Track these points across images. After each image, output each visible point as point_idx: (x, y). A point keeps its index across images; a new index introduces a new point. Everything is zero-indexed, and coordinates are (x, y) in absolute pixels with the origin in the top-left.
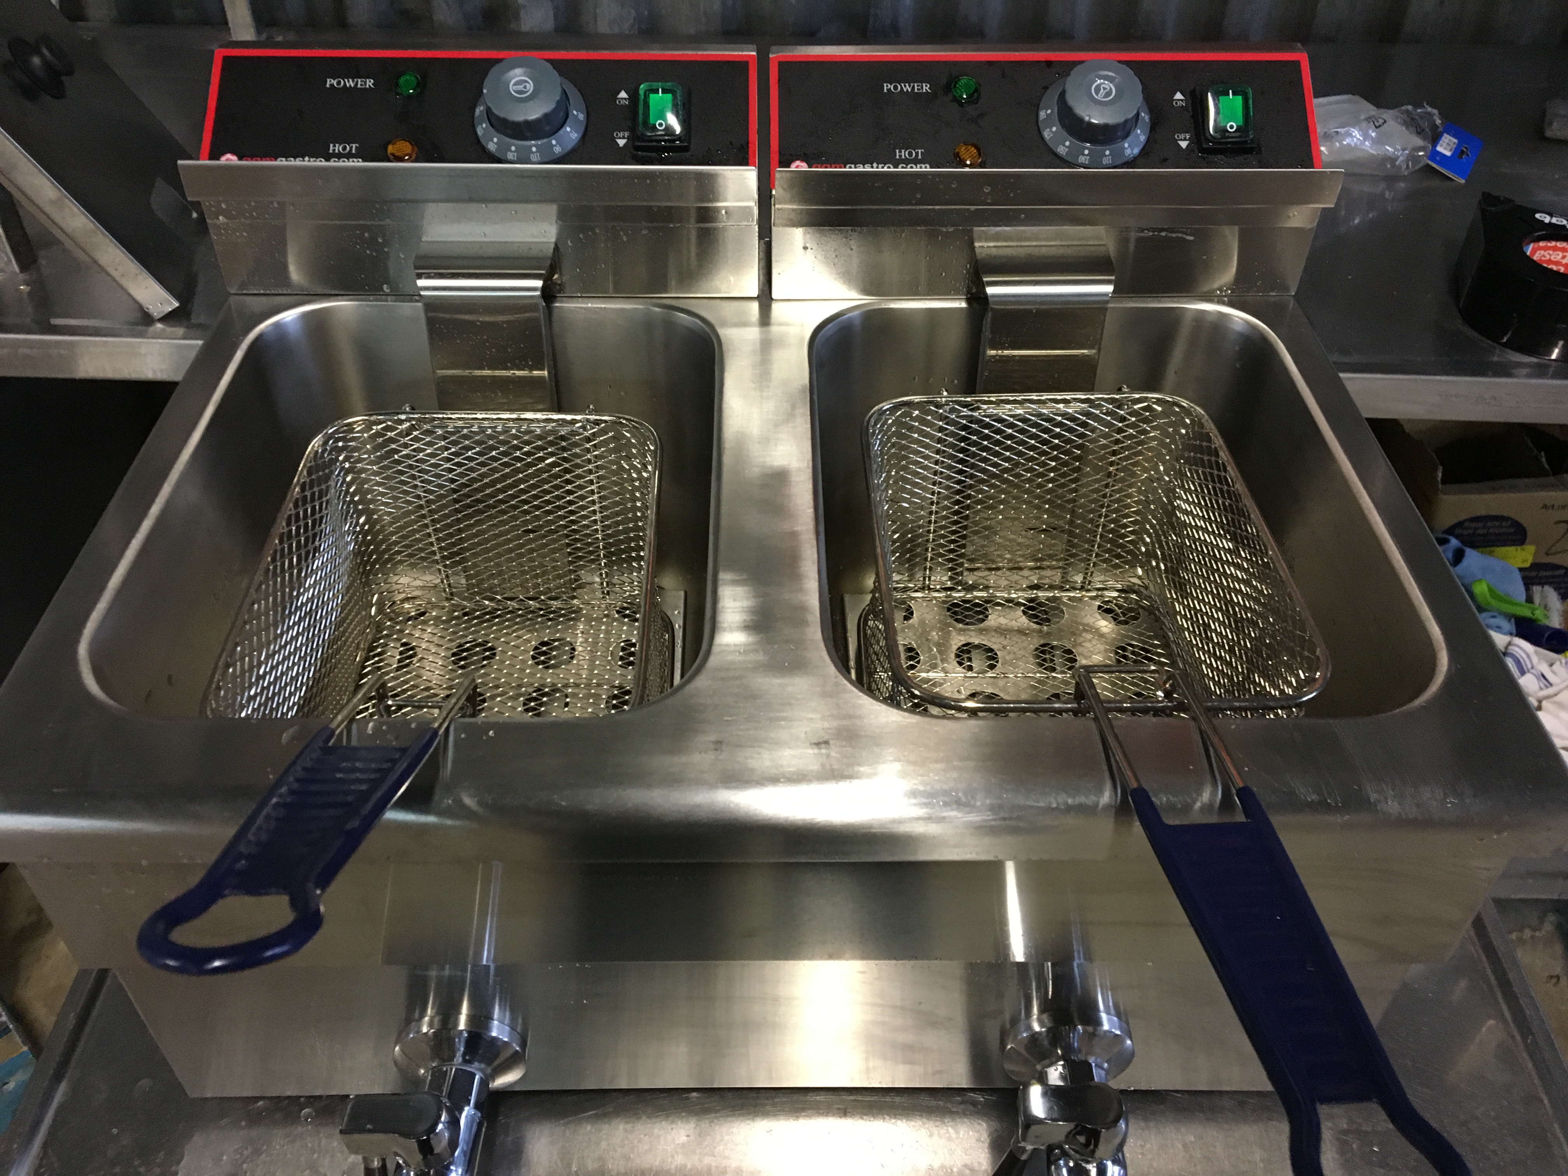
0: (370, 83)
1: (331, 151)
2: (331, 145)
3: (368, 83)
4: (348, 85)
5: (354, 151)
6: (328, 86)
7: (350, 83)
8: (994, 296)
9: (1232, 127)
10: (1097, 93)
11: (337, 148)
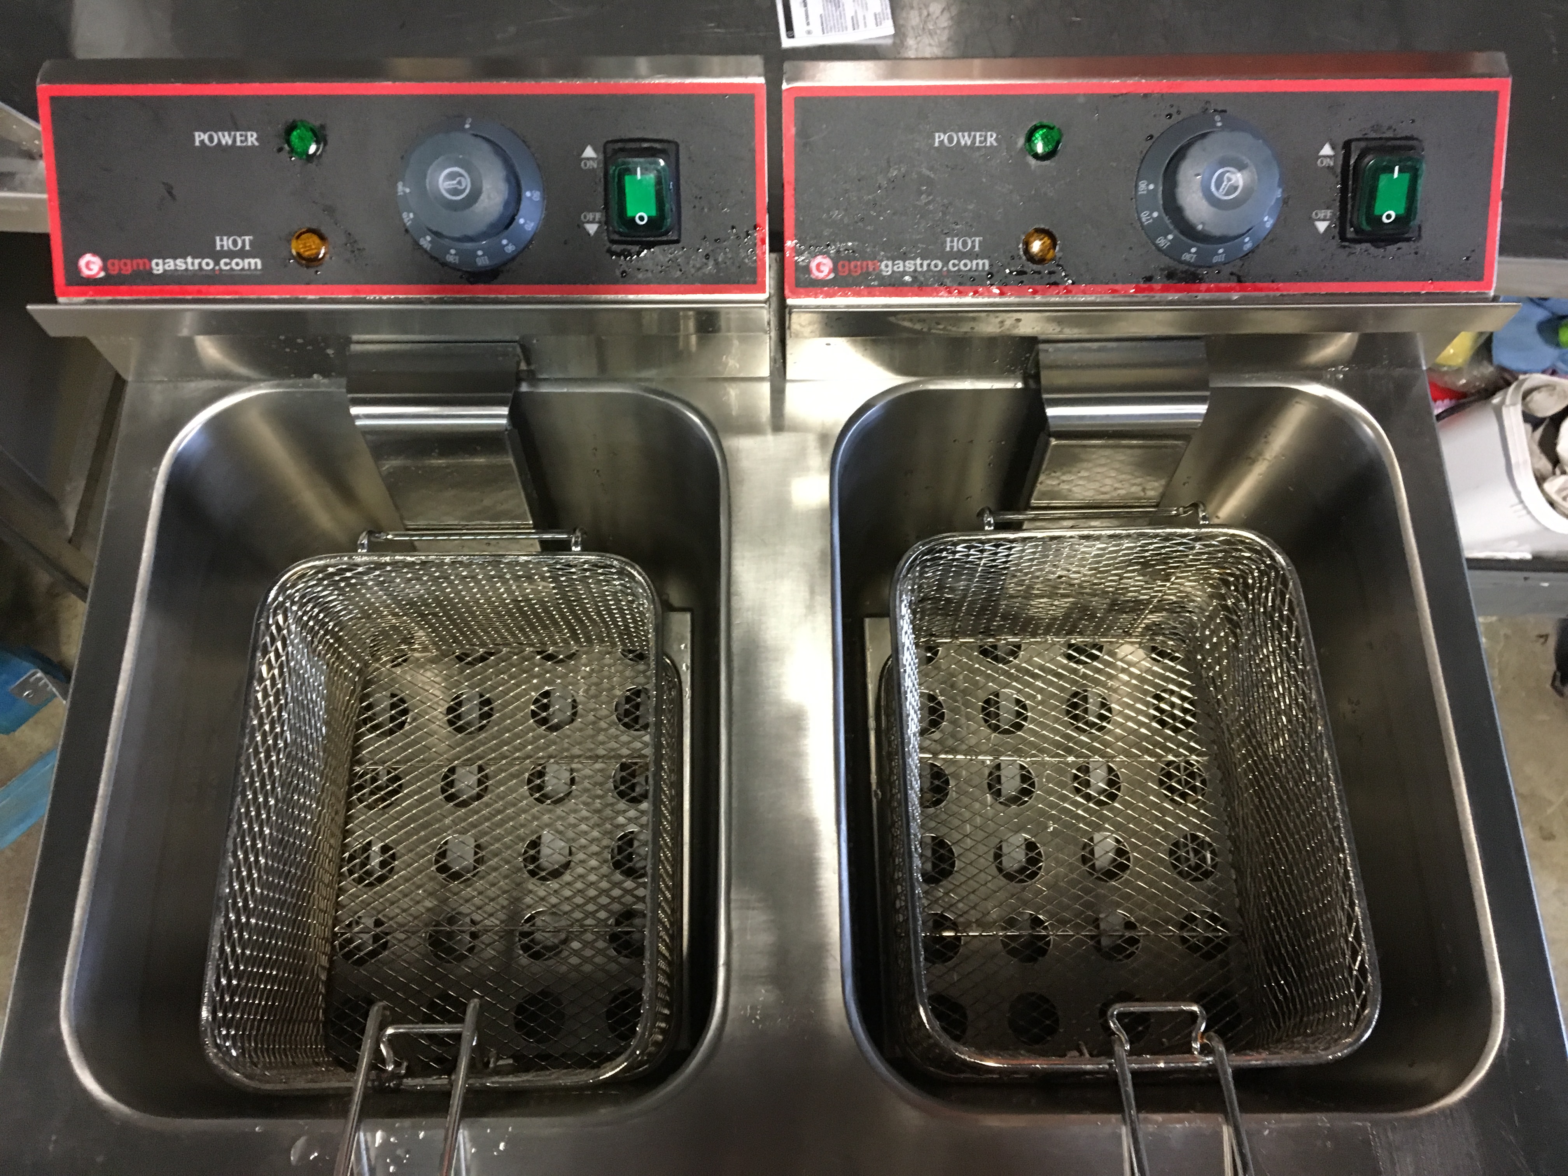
0: (252, 139)
1: (218, 248)
2: (218, 238)
3: (250, 139)
4: (223, 142)
5: (247, 248)
6: (197, 144)
7: (226, 139)
8: (1054, 417)
9: (1389, 217)
10: (1218, 187)
11: (224, 243)
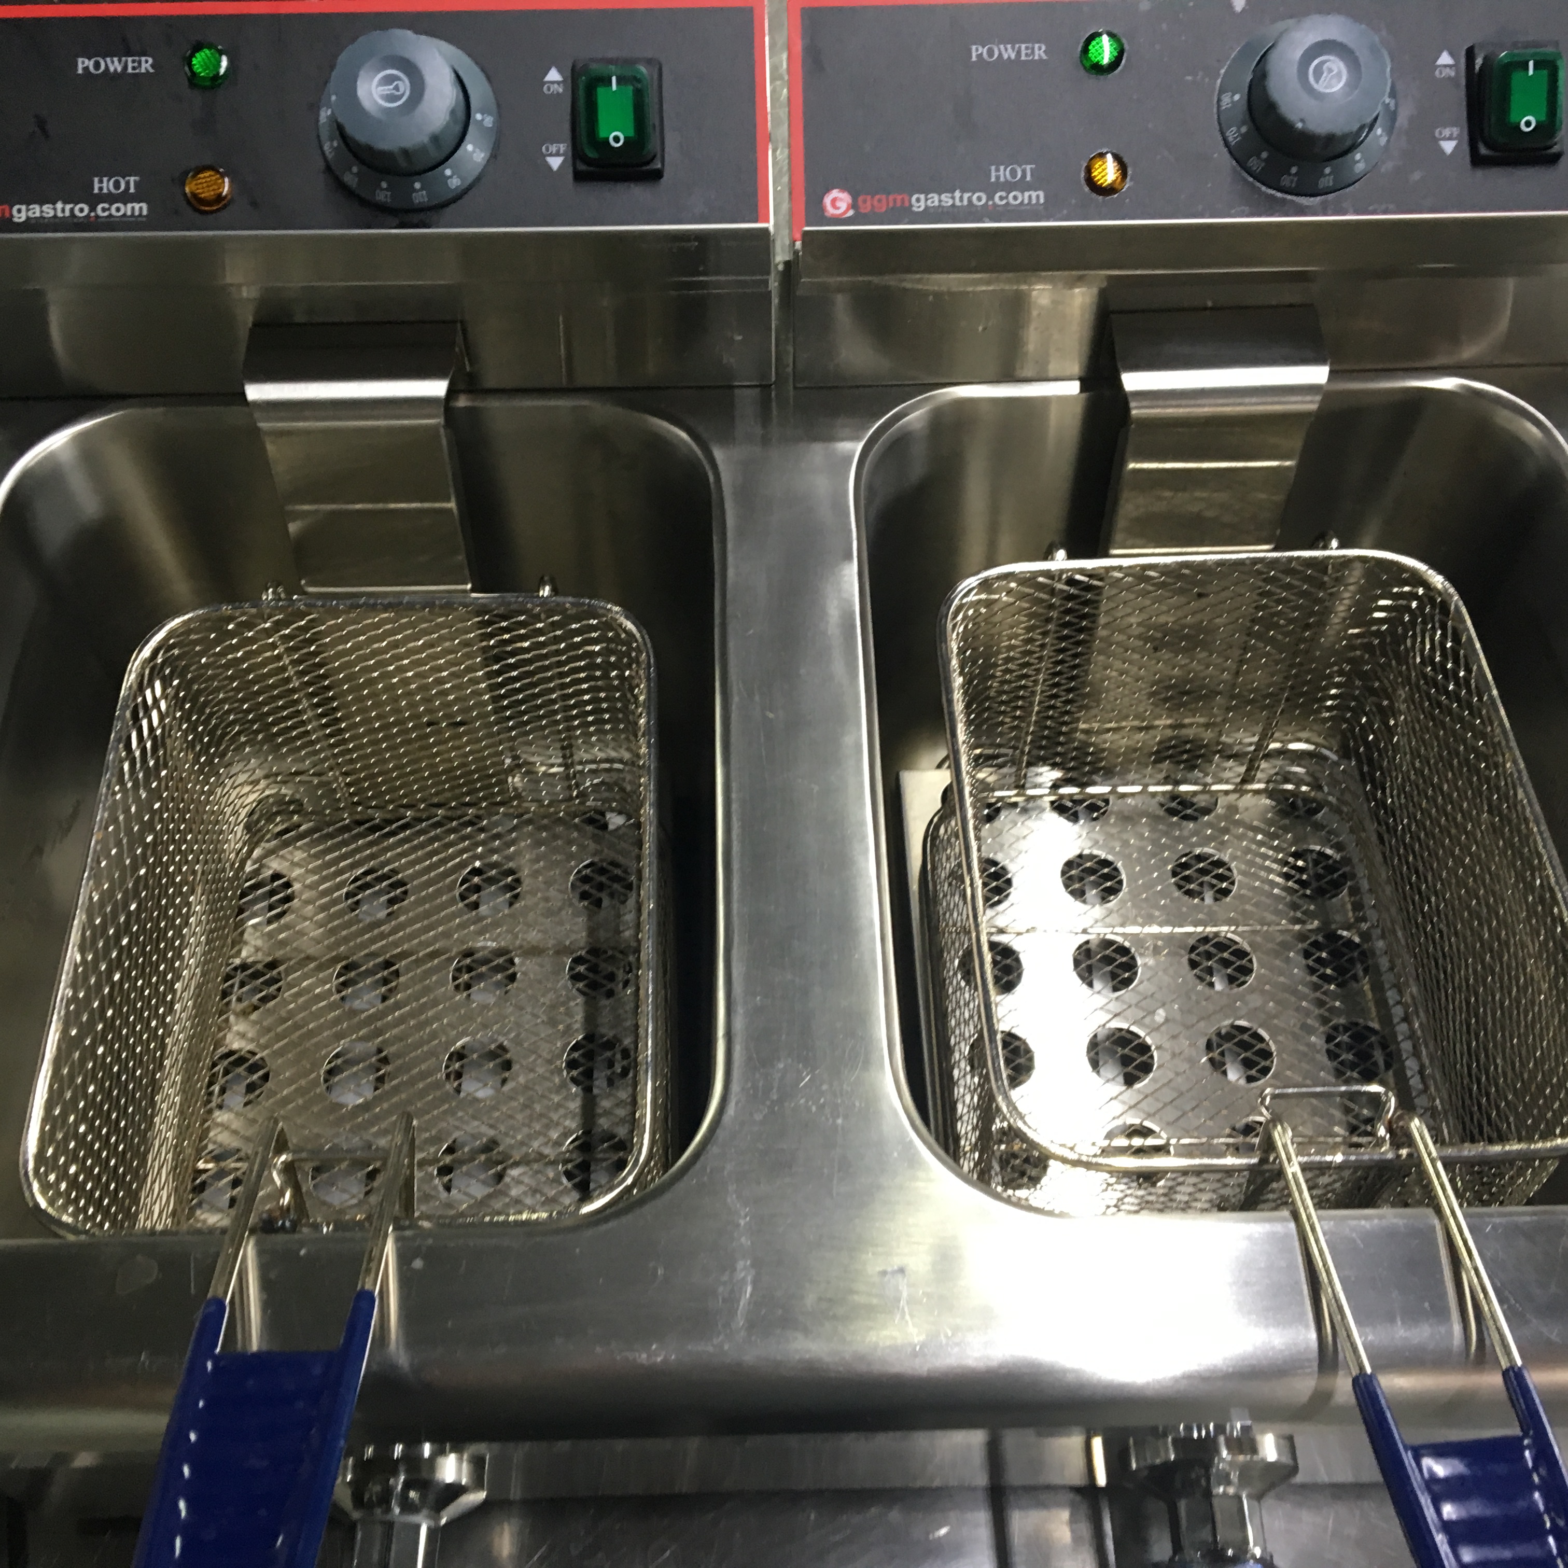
0: (147, 65)
1: (96, 191)
2: (96, 180)
3: (144, 65)
4: (112, 69)
5: (132, 190)
6: (80, 71)
7: (115, 65)
8: (1133, 393)
9: (1528, 124)
10: (1317, 79)
11: (106, 185)
